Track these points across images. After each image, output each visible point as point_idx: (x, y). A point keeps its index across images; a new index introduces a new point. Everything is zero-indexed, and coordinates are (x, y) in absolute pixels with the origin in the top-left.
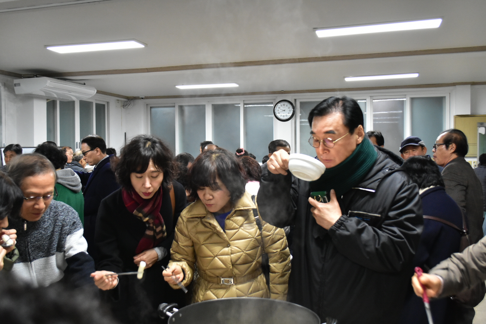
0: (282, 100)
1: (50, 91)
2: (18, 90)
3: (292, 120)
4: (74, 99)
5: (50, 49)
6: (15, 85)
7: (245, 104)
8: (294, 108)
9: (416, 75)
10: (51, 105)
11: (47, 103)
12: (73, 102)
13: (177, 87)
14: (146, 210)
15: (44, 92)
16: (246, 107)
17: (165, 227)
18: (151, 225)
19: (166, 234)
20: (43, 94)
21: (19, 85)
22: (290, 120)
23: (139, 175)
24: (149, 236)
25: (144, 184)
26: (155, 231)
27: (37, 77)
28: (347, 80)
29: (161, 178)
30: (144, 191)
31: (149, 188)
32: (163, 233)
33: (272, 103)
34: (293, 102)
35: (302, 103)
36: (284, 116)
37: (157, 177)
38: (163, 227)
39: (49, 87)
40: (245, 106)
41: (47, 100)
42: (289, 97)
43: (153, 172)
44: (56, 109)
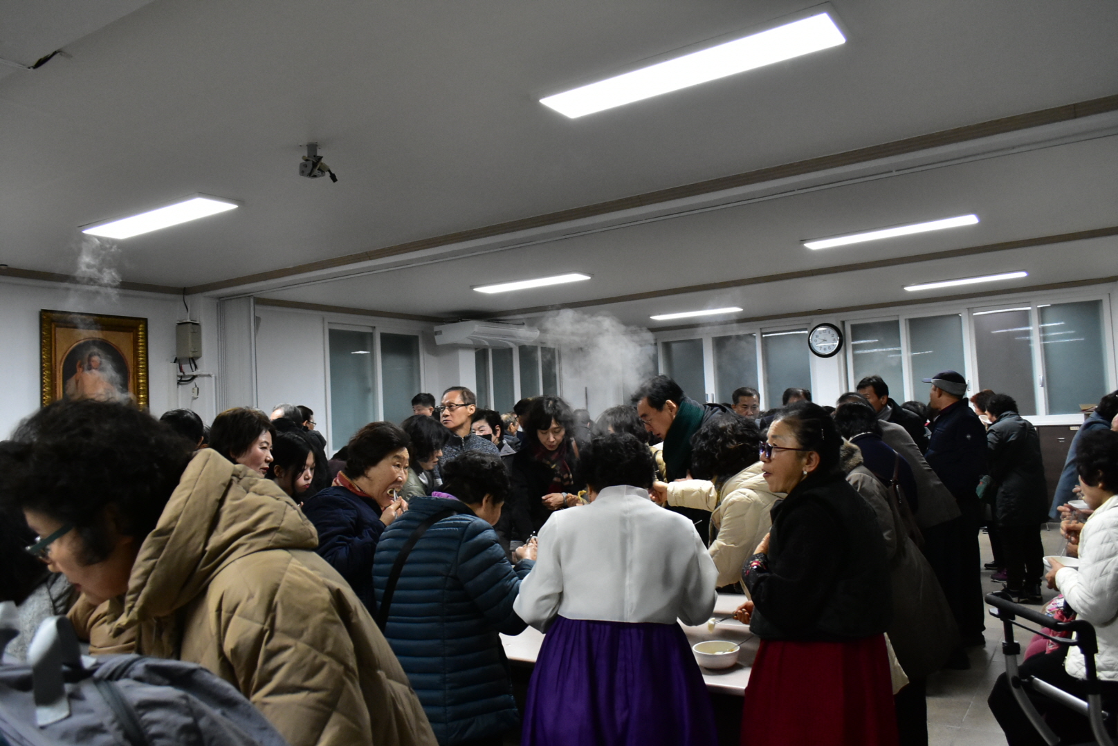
0: (821, 323)
1: (479, 338)
2: (439, 340)
3: (840, 355)
4: (511, 345)
5: (477, 290)
6: (436, 333)
7: (762, 334)
8: (840, 334)
9: (1023, 275)
10: (481, 355)
11: (476, 354)
12: (510, 350)
13: (651, 317)
14: (553, 458)
15: (471, 340)
16: (766, 337)
17: (571, 475)
18: (558, 472)
19: (572, 482)
20: (471, 342)
21: (440, 333)
22: (836, 355)
23: (544, 431)
24: (557, 483)
25: (548, 438)
26: (562, 478)
27: (462, 321)
28: (909, 289)
29: (563, 432)
30: (549, 444)
31: (553, 442)
32: (570, 481)
33: (806, 329)
34: (839, 326)
35: (855, 328)
36: (825, 349)
37: (559, 431)
38: (569, 475)
39: (477, 333)
40: (764, 336)
41: (476, 349)
42: (833, 319)
43: (555, 428)
44: (488, 360)
